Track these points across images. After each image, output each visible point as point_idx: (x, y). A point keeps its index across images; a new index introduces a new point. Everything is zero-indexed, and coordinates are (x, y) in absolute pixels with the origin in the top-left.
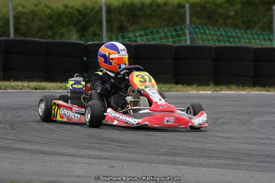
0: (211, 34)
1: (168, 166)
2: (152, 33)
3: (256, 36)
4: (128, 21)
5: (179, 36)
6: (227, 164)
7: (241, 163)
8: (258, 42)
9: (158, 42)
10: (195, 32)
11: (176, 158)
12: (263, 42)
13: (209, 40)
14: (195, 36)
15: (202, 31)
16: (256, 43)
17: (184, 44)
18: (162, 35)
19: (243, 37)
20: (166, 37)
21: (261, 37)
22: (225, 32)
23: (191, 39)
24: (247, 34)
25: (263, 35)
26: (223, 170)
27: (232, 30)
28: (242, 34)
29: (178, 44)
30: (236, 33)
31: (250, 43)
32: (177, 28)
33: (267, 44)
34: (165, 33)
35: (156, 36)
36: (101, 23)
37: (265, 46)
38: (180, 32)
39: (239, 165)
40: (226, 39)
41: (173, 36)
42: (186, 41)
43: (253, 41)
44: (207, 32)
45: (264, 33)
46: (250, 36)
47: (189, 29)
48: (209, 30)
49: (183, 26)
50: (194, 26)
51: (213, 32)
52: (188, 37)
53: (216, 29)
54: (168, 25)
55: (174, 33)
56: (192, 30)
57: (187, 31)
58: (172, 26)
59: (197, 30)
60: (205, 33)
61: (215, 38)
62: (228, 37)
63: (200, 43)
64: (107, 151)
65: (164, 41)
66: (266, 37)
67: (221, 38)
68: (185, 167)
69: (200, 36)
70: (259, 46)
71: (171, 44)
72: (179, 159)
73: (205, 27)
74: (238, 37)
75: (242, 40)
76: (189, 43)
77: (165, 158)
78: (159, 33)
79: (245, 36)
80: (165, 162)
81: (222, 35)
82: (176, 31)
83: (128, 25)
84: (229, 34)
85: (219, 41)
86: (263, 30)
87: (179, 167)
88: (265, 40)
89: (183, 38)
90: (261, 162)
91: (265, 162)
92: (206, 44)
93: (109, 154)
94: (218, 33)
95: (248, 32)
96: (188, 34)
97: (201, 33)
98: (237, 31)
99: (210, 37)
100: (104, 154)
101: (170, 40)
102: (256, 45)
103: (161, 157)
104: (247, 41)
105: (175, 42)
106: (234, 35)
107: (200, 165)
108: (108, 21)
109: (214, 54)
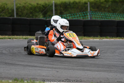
0: (98, 15)
1: (81, 71)
2: (74, 15)
3: (117, 16)
4: (64, 10)
5: (85, 16)
6: (106, 70)
7: (112, 70)
8: (118, 18)
9: (76, 19)
10: (92, 14)
11: (84, 68)
12: (121, 18)
13: (98, 18)
14: (92, 16)
15: (95, 14)
16: (117, 19)
17: (87, 19)
18: (78, 16)
19: (112, 16)
20: (80, 17)
21: (120, 16)
22: (105, 14)
23: (90, 17)
24: (114, 15)
25: (120, 15)
26: (104, 73)
27: (107, 14)
28: (111, 15)
29: (85, 19)
30: (109, 15)
31: (115, 19)
32: (85, 13)
33: (122, 19)
34: (79, 15)
35: (76, 16)
36: (52, 11)
37: (121, 20)
38: (86, 15)
39: (111, 71)
40: (105, 17)
41: (82, 16)
42: (88, 18)
43: (116, 18)
44: (97, 14)
45: (121, 14)
46: (115, 16)
47: (89, 13)
48: (98, 13)
49: (87, 12)
50: (91, 12)
51: (99, 14)
52: (89, 16)
53: (101, 13)
54: (80, 12)
55: (83, 15)
56: (90, 13)
57: (88, 14)
58: (82, 12)
59: (93, 13)
60: (96, 15)
61: (100, 17)
62: (106, 16)
63: (94, 19)
64: (55, 65)
65: (79, 18)
66: (122, 16)
67: (103, 17)
68: (88, 72)
69: (94, 16)
70: (119, 20)
71: (82, 19)
72: (86, 68)
73: (96, 12)
74: (110, 16)
75: (112, 18)
76: (89, 19)
77: (80, 68)
78: (77, 15)
79: (113, 16)
80: (80, 70)
81: (103, 16)
82: (84, 14)
83: (63, 11)
84: (106, 15)
85: (102, 18)
86: (121, 13)
87: (86, 71)
88: (121, 17)
89: (87, 17)
90: (120, 69)
91: (122, 69)
92: (97, 19)
93: (56, 66)
94: (102, 15)
95: (114, 14)
96: (89, 15)
97: (94, 15)
98: (110, 14)
99: (98, 16)
100: (54, 66)
101: (82, 18)
102: (118, 19)
103: (78, 67)
104: (114, 18)
105: (83, 18)
106: (108, 15)
107: (95, 71)
108: (55, 10)
109: (100, 24)
